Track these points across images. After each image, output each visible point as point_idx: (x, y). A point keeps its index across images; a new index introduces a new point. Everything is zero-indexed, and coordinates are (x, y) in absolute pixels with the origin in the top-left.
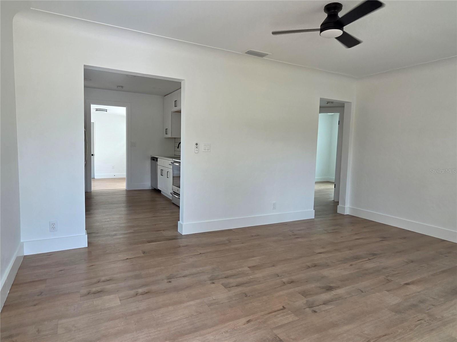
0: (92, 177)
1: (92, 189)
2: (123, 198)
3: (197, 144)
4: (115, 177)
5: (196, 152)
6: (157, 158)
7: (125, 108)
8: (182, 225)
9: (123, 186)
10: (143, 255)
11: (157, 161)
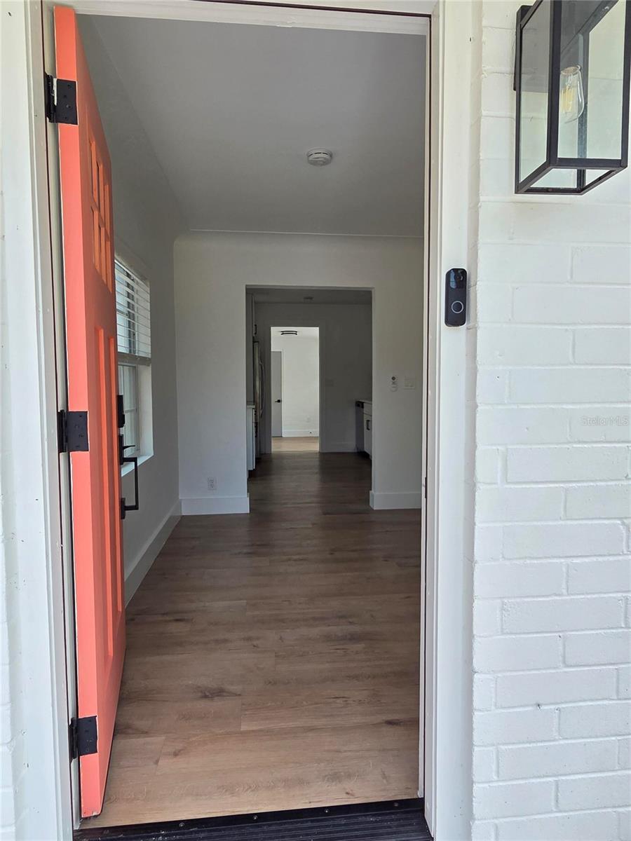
0: (272, 435)
1: (272, 450)
2: (316, 462)
3: (393, 378)
4: (311, 435)
5: (394, 389)
6: (363, 403)
7: (318, 328)
8: (373, 496)
9: (315, 447)
10: (311, 526)
11: (363, 407)
